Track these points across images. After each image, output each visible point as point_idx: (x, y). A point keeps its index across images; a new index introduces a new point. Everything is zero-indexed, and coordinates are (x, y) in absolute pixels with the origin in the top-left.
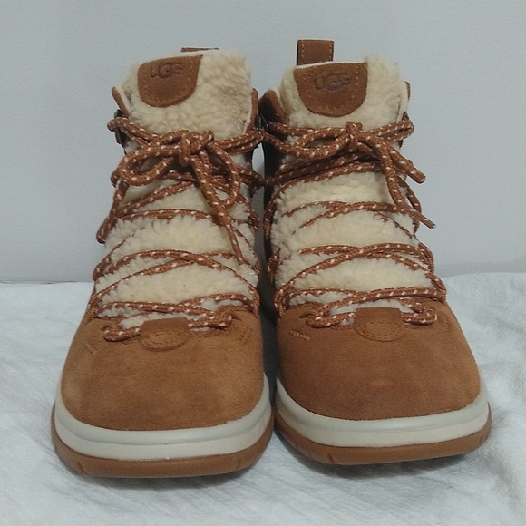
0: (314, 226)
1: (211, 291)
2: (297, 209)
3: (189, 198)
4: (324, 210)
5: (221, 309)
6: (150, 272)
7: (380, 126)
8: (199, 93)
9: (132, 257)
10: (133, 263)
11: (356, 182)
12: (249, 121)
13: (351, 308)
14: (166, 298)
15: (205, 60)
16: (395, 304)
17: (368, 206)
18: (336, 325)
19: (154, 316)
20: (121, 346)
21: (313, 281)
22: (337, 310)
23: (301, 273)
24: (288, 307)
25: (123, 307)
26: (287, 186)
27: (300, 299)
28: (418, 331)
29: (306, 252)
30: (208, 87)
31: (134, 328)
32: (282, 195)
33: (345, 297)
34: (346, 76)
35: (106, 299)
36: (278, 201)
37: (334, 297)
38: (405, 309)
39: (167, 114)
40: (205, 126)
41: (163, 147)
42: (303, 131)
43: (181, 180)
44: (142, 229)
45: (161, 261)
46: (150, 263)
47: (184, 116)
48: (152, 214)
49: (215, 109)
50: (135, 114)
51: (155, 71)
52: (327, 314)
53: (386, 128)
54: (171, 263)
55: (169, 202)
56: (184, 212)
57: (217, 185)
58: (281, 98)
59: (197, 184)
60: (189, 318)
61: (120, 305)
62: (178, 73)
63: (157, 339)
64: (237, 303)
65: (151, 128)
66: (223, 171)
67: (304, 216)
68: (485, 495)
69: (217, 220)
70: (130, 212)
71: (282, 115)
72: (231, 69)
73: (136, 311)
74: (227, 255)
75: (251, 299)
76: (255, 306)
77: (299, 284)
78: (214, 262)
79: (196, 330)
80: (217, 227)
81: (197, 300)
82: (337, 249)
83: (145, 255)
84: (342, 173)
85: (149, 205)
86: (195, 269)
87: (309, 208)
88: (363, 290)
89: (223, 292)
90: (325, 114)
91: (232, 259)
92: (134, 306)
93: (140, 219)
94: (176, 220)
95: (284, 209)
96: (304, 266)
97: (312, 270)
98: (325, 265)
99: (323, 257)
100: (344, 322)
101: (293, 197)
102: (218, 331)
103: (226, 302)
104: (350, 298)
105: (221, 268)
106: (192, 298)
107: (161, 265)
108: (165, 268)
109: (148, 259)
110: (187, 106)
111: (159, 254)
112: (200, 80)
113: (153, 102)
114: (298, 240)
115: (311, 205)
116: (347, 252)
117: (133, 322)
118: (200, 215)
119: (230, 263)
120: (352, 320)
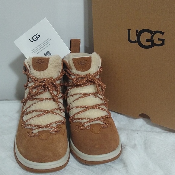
0: (79, 100)
1: (54, 121)
2: (74, 95)
3: (47, 95)
4: (81, 96)
5: (57, 126)
6: (38, 116)
7: (95, 73)
8: (49, 68)
9: (33, 111)
10: (33, 113)
11: (88, 88)
12: (61, 71)
13: (89, 124)
14: (44, 124)
15: (50, 59)
16: (99, 122)
17: (92, 94)
18: (86, 129)
19: (41, 129)
20: (33, 138)
21: (79, 116)
22: (86, 125)
23: (76, 114)
24: (73, 122)
25: (32, 126)
26: (71, 88)
27: (76, 121)
28: (105, 129)
29: (77, 107)
30: (51, 66)
31: (36, 133)
32: (70, 90)
33: (88, 121)
34: (86, 61)
35: (27, 123)
36: (69, 91)
37: (85, 121)
38: (102, 123)
39: (40, 73)
40: (50, 76)
41: (40, 83)
42: (75, 75)
43: (45, 90)
44: (35, 103)
45: (41, 113)
46: (38, 113)
47: (45, 74)
48: (37, 99)
49: (53, 71)
50: (31, 72)
51: (37, 61)
52: (83, 126)
53: (96, 73)
54: (43, 113)
55: (42, 96)
56: (46, 99)
57: (54, 90)
58: (69, 64)
59: (49, 90)
60: (50, 129)
61: (31, 125)
62: (43, 63)
63: (43, 136)
64: (61, 123)
65: (36, 77)
66: (55, 86)
67: (76, 97)
68: (121, 169)
69: (54, 100)
70: (31, 98)
71: (69, 68)
72: (57, 61)
73: (36, 128)
74: (57, 109)
75: (64, 121)
76: (65, 122)
77: (76, 117)
78: (54, 113)
79: (52, 133)
80: (54, 102)
81: (51, 124)
82: (85, 107)
83: (36, 111)
84: (85, 86)
85: (36, 97)
86: (50, 115)
87: (77, 95)
88: (92, 118)
89: (57, 121)
90: (81, 71)
91: (59, 110)
92: (35, 126)
93: (34, 101)
94: (44, 101)
95: (71, 94)
96: (77, 111)
97: (79, 113)
98: (82, 111)
99: (82, 109)
100: (88, 128)
101: (73, 91)
102: (57, 132)
103: (58, 124)
104: (89, 121)
105: (57, 114)
106: (50, 123)
107: (41, 114)
108: (42, 115)
109: (37, 112)
110: (46, 71)
111: (40, 111)
112: (49, 65)
113: (37, 70)
114: (75, 104)
115: (78, 94)
116: (87, 107)
117: (36, 131)
118: (50, 99)
119: (58, 112)
120: (89, 128)
